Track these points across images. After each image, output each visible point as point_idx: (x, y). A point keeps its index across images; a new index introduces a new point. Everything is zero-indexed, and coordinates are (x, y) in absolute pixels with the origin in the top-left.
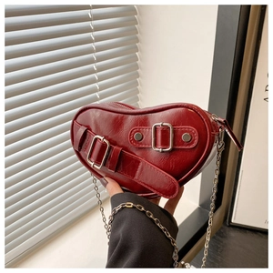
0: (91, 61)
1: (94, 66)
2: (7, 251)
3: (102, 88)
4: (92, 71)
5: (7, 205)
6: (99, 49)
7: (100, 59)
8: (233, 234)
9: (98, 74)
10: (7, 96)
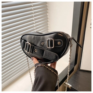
0: (32, 17)
1: (33, 18)
2: (2, 83)
3: (36, 26)
4: (33, 20)
5: (2, 67)
6: (35, 13)
7: (35, 16)
8: (81, 73)
9: (35, 21)
10: (2, 30)
